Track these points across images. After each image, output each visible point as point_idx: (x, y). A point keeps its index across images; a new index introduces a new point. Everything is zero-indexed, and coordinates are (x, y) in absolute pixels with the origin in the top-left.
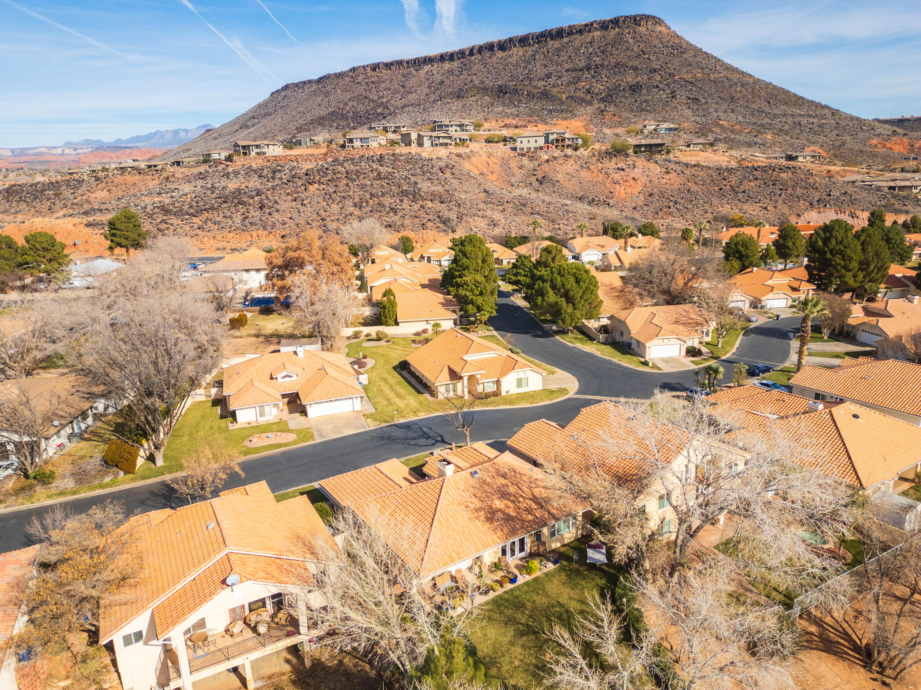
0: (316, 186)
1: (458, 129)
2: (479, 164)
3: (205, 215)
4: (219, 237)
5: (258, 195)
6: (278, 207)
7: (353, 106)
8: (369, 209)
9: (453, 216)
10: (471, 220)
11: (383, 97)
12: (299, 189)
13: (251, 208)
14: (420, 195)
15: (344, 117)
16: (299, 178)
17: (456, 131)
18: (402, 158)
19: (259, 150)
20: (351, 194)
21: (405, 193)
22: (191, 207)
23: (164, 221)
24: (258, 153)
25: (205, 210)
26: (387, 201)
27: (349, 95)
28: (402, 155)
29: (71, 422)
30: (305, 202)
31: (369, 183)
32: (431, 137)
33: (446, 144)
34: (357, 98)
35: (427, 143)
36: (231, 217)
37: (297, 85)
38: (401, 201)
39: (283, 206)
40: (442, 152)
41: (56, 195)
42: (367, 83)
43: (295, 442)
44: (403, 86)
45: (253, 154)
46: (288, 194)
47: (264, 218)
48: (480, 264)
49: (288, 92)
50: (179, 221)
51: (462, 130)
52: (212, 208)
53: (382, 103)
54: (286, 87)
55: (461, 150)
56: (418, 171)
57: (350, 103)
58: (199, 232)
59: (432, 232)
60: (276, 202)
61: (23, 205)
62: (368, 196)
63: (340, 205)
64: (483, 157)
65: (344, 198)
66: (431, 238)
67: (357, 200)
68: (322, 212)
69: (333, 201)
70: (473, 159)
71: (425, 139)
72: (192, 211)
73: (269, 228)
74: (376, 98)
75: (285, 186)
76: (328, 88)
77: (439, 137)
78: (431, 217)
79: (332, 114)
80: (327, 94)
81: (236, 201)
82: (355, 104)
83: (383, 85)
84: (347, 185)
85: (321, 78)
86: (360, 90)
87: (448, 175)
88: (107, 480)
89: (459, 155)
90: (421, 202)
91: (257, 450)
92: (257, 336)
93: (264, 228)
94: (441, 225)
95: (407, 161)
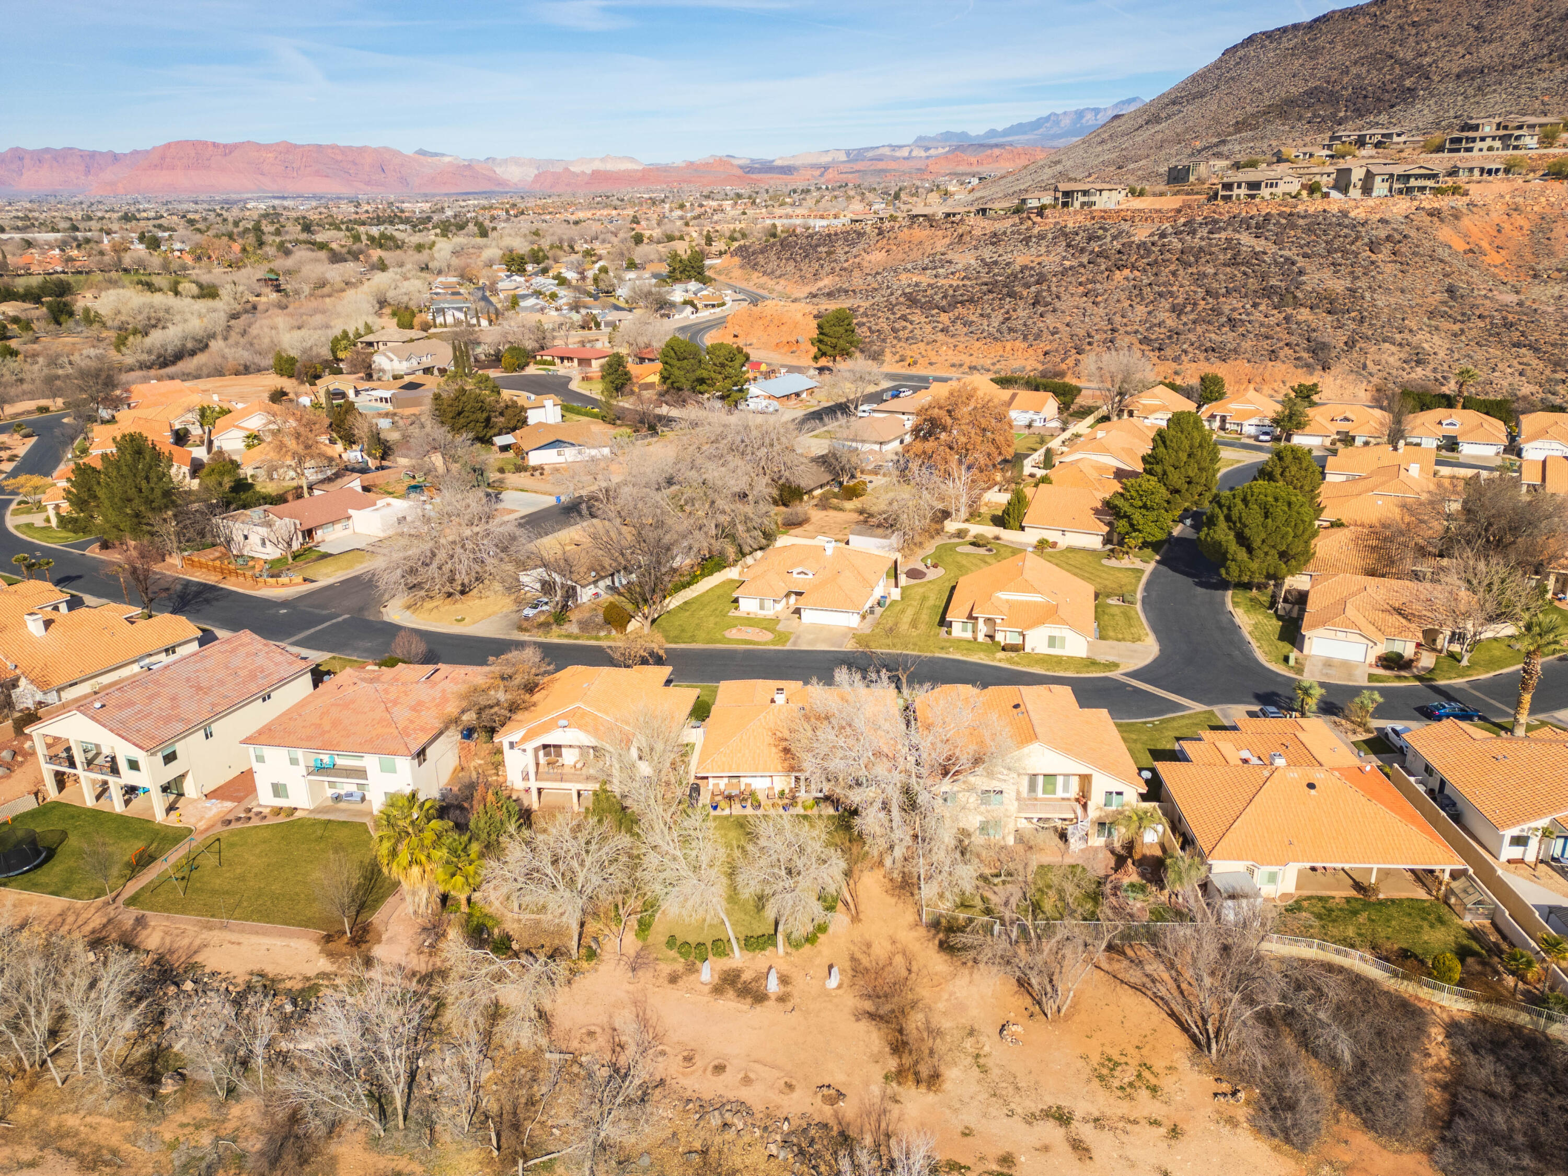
0: (1126, 272)
1: (1498, 144)
2: (1475, 230)
3: (960, 310)
4: (961, 347)
5: (1038, 283)
6: (1058, 304)
7: (1358, 76)
8: (1192, 317)
9: (1339, 339)
10: (1374, 348)
11: (1426, 54)
12: (1099, 277)
13: (1021, 304)
14: (1295, 297)
15: (1333, 99)
16: (1107, 257)
17: (1490, 149)
18: (1301, 222)
19: (1086, 199)
20: (1175, 289)
21: (1268, 292)
22: (945, 297)
23: (904, 318)
24: (1083, 204)
25: (961, 302)
26: (1230, 304)
27: (1355, 53)
28: (1304, 217)
29: (612, 575)
30: (1099, 299)
31: (1210, 270)
32: (1392, 175)
33: (1422, 189)
34: (1372, 60)
35: (1380, 188)
36: (989, 316)
37: (1268, 35)
38: (1255, 305)
39: (1066, 303)
40: (1402, 205)
41: (829, 253)
42: (1401, 28)
43: (766, 643)
44: (1477, 28)
45: (1077, 205)
46: (1081, 284)
47: (1030, 322)
48: (1185, 459)
49: (1251, 51)
50: (923, 320)
51: (1506, 147)
52: (971, 300)
53: (1420, 67)
54: (1250, 40)
55: (1444, 202)
56: (1321, 248)
57: (1354, 70)
58: (940, 337)
59: (1284, 367)
60: (1058, 297)
61: (791, 266)
62: (1201, 292)
63: (1151, 308)
64: (1494, 215)
65: (1161, 295)
66: (1279, 377)
67: (1180, 300)
68: (1118, 319)
69: (1143, 299)
70: (1466, 222)
71: (1378, 179)
72: (944, 303)
73: (1031, 338)
74: (1410, 55)
75: (1082, 270)
76: (1320, 42)
77: (1408, 177)
78: (1294, 339)
79: (1310, 93)
80: (1314, 53)
81: (1005, 291)
82: (1364, 70)
83: (1435, 28)
84: (1174, 274)
85: (1315, 20)
86: (1383, 41)
87: (1384, 254)
88: (602, 634)
89: (1435, 213)
90: (1289, 310)
91: (730, 641)
92: (861, 512)
93: (1025, 338)
94: (1305, 355)
95: (1309, 230)
